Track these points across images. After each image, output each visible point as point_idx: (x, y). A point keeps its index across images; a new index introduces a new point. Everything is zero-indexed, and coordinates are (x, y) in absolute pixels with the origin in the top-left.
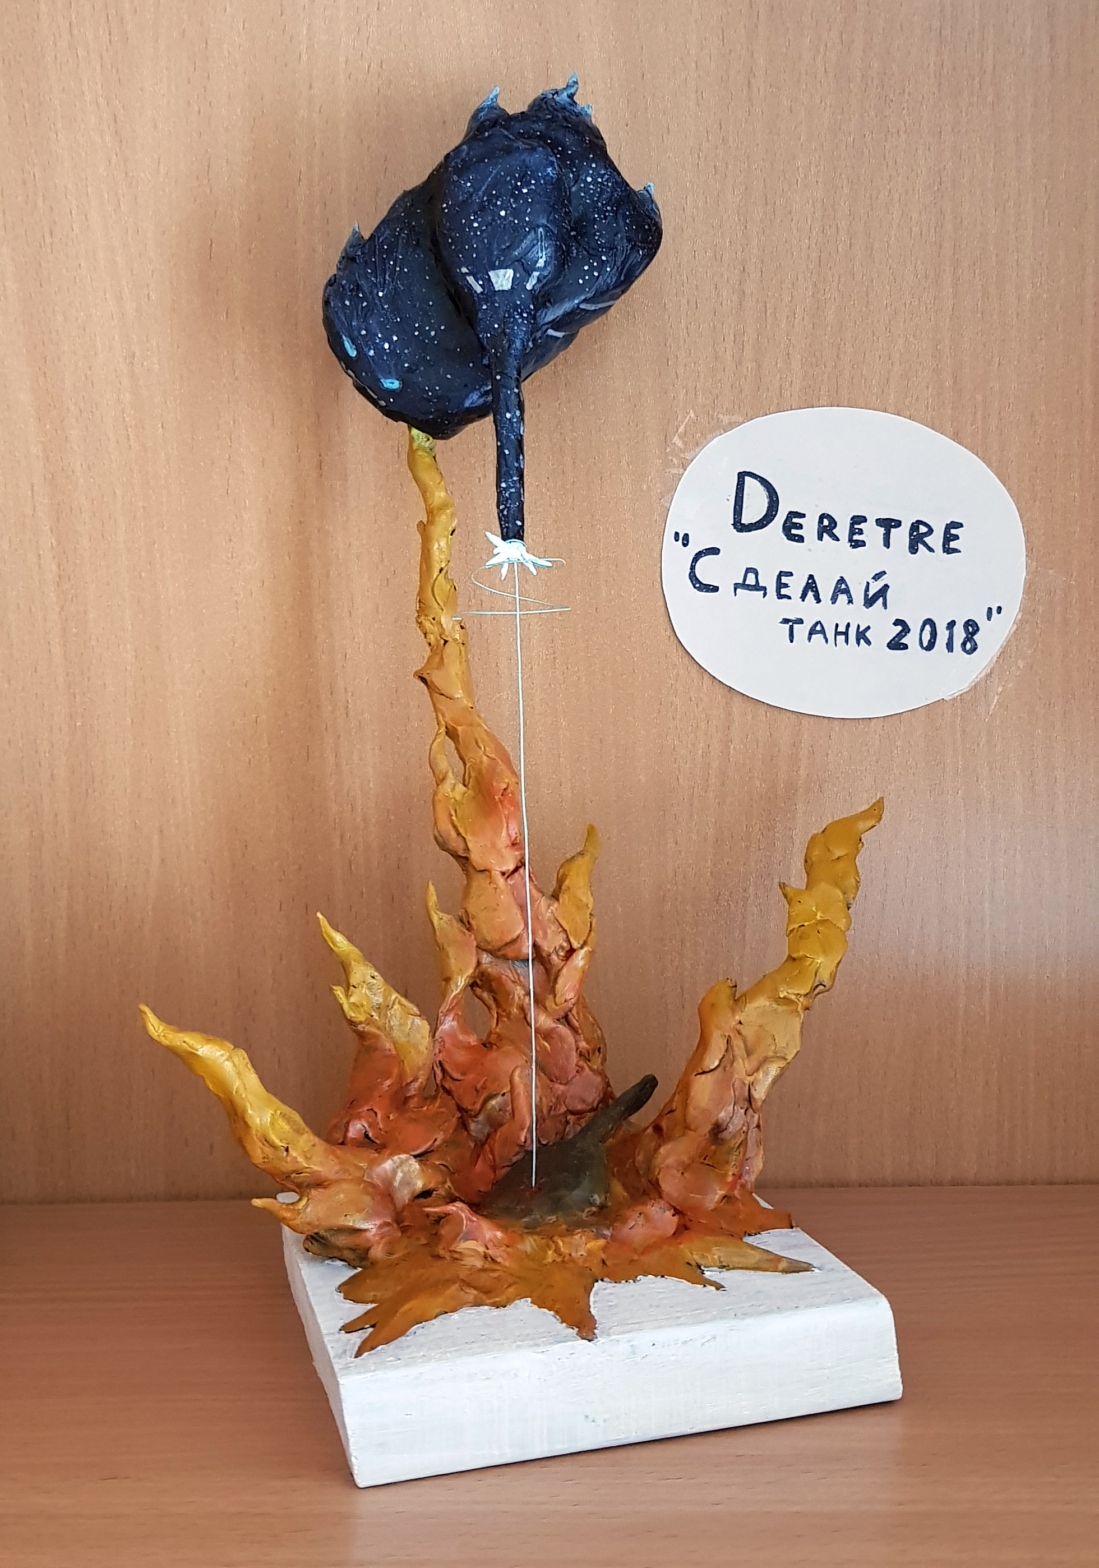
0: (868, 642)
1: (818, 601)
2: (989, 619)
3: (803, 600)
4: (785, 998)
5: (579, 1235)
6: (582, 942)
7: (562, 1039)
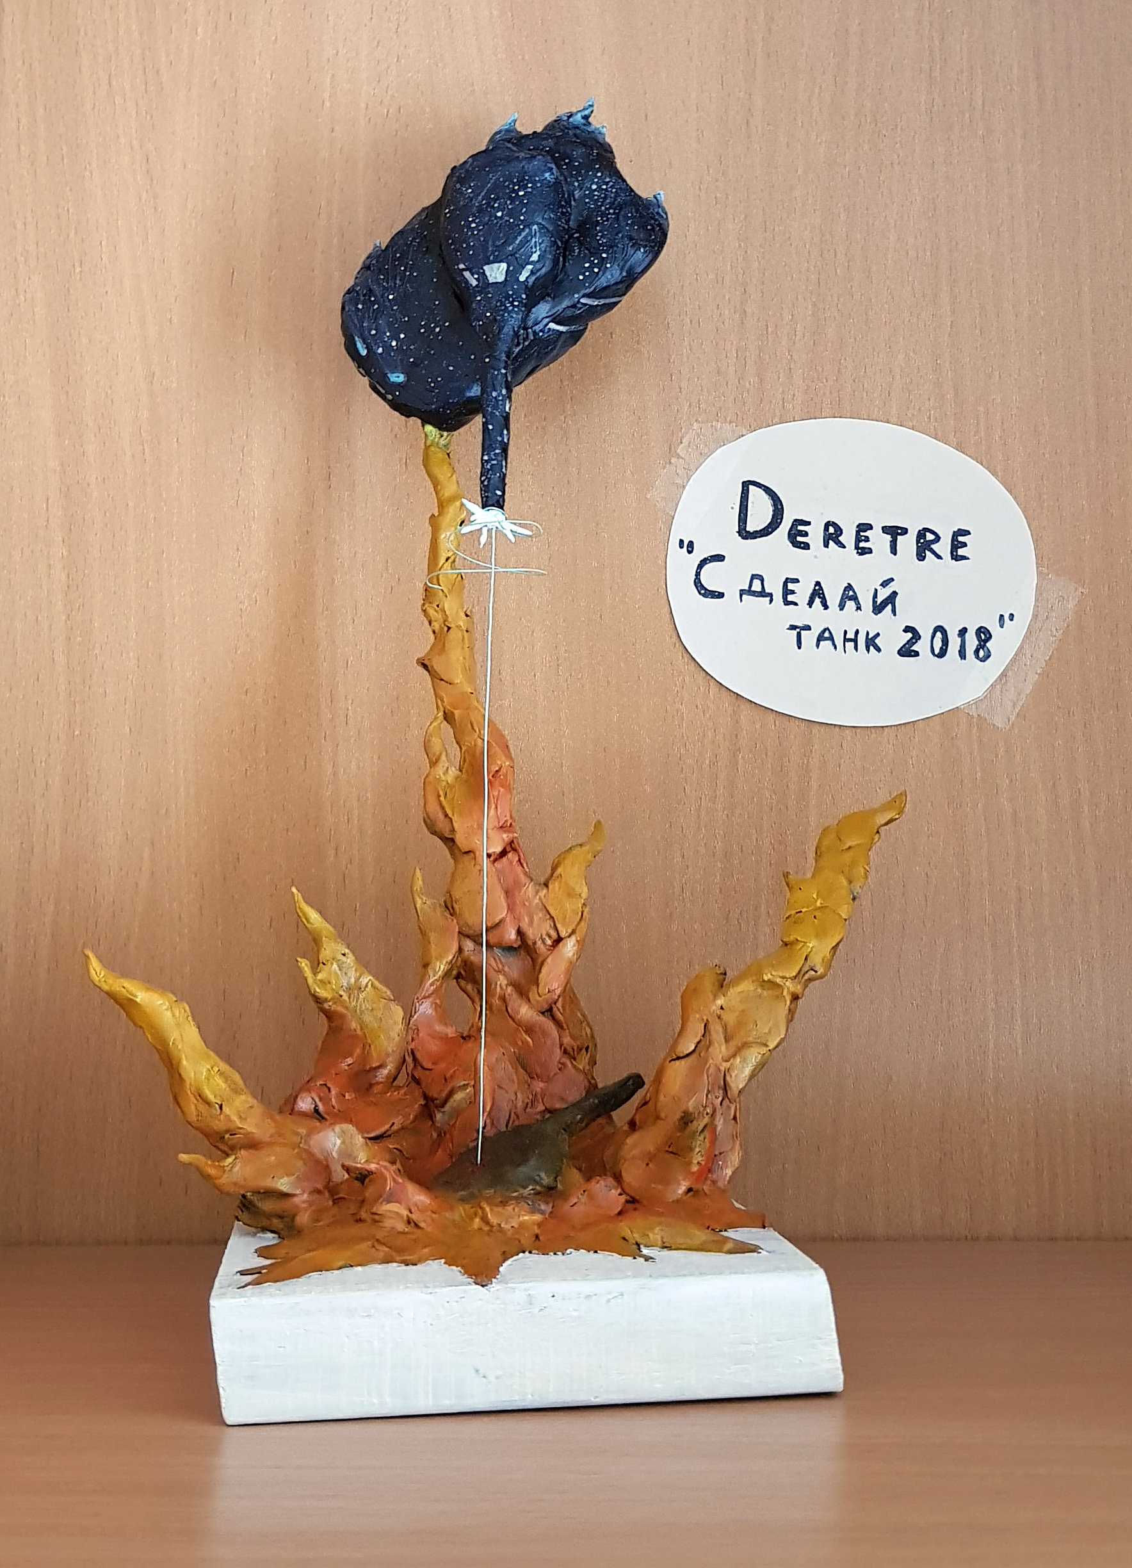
0: (879, 650)
1: (826, 607)
2: (1002, 626)
3: (810, 607)
4: (769, 981)
5: (512, 1206)
6: (570, 931)
7: (545, 1034)
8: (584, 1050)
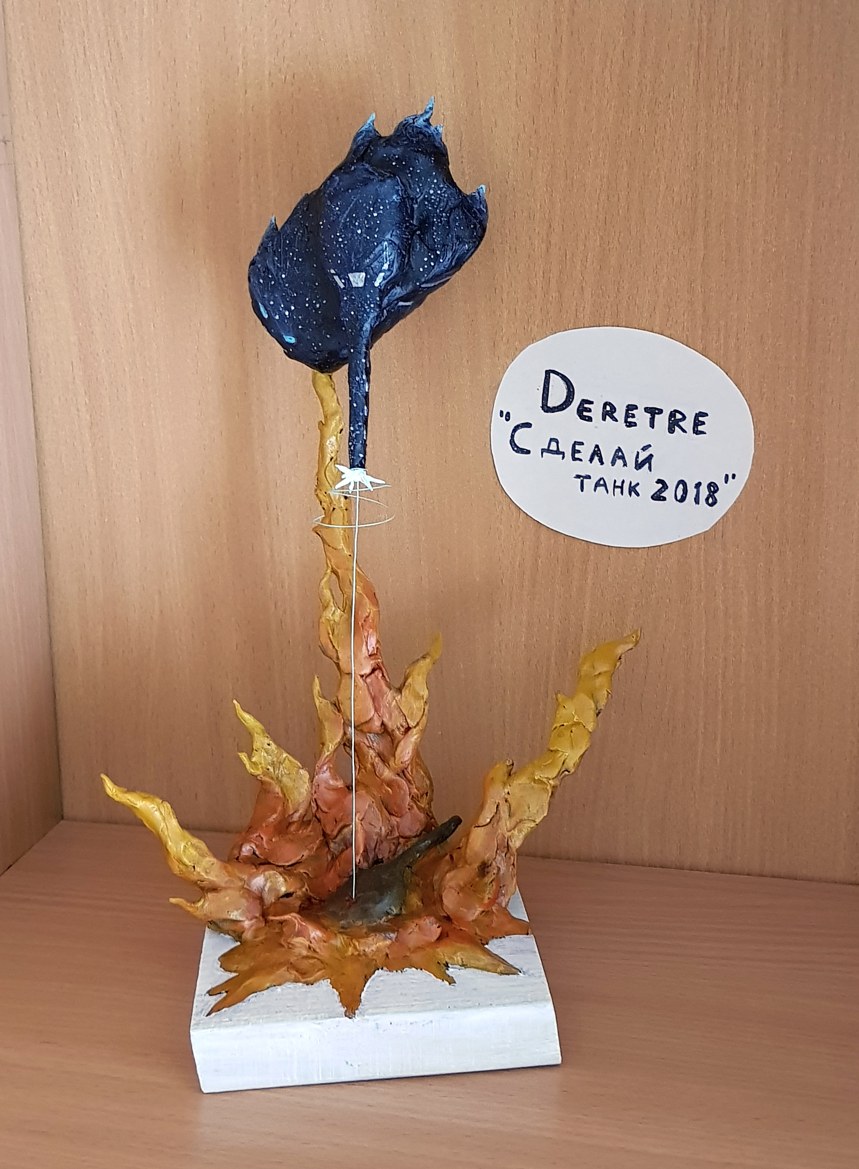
0: (638, 494)
1: (602, 463)
2: (726, 482)
3: (591, 463)
4: (538, 779)
5: (372, 937)
6: (415, 723)
7: (399, 787)
8: (425, 795)
